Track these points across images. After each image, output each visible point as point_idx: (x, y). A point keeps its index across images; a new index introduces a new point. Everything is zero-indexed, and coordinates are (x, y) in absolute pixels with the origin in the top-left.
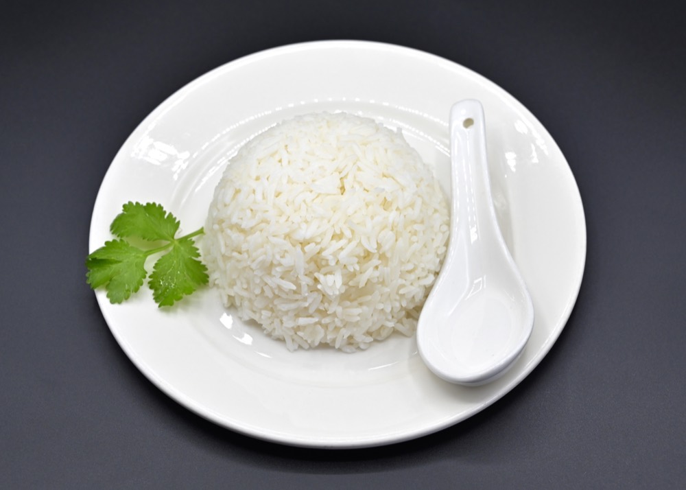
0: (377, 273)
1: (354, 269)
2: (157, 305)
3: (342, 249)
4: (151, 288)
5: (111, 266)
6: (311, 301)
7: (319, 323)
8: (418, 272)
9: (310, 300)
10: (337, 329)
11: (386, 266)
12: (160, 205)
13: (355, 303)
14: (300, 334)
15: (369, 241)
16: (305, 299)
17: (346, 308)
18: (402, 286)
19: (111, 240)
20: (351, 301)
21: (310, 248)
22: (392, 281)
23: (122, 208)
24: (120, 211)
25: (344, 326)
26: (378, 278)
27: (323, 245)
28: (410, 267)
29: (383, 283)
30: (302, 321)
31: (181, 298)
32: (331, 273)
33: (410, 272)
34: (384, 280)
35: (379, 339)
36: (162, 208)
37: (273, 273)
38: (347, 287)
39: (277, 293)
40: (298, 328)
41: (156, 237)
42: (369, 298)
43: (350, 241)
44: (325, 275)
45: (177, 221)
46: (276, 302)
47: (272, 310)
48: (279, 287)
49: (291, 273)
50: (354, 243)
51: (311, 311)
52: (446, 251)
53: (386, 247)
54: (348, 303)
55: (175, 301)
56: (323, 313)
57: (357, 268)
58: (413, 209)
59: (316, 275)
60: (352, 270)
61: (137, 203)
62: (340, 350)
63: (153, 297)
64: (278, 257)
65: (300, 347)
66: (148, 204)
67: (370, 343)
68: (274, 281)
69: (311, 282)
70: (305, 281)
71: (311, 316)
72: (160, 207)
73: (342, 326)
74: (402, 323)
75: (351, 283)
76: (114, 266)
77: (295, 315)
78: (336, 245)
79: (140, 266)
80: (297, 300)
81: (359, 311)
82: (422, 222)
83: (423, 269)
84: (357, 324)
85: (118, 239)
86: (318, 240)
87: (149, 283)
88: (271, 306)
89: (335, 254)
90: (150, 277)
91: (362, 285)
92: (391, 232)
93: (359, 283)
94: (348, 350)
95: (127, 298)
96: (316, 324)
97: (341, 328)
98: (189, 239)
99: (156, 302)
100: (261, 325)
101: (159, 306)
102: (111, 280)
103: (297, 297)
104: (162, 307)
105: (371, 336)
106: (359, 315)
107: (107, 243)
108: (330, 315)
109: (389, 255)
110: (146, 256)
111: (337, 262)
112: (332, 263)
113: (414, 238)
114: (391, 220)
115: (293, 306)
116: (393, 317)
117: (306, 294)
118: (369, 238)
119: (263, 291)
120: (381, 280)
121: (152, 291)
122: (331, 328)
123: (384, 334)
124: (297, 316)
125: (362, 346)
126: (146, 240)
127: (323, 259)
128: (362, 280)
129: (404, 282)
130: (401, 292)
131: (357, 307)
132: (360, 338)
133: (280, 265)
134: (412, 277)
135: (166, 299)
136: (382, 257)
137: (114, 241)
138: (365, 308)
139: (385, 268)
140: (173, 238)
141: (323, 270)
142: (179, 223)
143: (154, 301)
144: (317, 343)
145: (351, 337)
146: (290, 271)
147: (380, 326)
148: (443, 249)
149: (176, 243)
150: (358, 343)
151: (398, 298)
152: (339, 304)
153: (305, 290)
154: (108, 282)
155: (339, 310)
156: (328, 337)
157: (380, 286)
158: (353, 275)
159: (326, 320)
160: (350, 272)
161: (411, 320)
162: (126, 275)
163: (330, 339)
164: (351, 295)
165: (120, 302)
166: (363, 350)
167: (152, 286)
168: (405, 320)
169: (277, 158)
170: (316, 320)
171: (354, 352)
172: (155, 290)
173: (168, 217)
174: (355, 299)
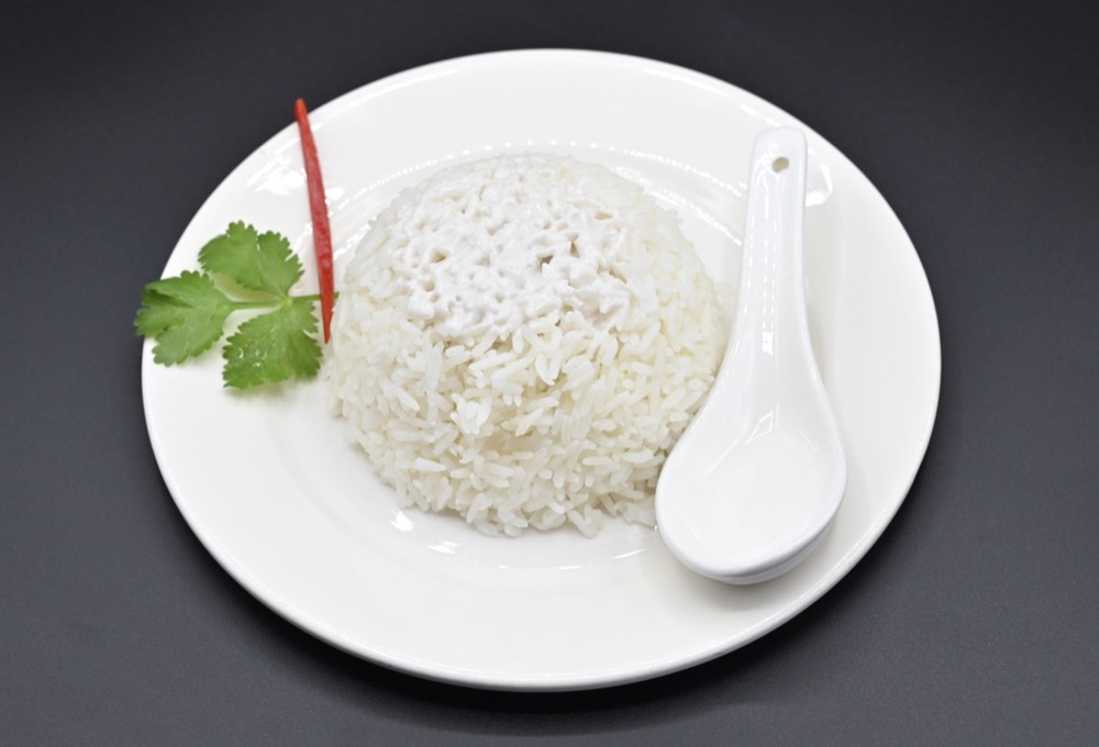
0: (549, 421)
1: (513, 402)
2: (224, 382)
3: (502, 366)
4: (225, 356)
5: (174, 308)
6: (440, 435)
7: (446, 474)
8: (623, 439)
9: (437, 434)
10: (472, 490)
11: (568, 413)
12: (285, 239)
13: (507, 458)
14: (417, 483)
15: (548, 366)
16: (431, 430)
17: (493, 461)
18: (593, 453)
19: (192, 271)
20: (501, 453)
21: (457, 353)
22: (572, 440)
23: (227, 227)
24: (223, 230)
25: (485, 491)
26: (551, 428)
27: (475, 353)
28: (610, 426)
29: (557, 439)
30: (422, 464)
31: (261, 383)
32: (476, 399)
33: (608, 434)
34: (560, 434)
35: (539, 527)
36: (288, 244)
37: (394, 376)
38: (498, 429)
39: (393, 409)
40: (416, 475)
41: (259, 284)
42: (528, 455)
43: (520, 357)
44: (468, 400)
45: (301, 269)
46: (391, 424)
47: (385, 434)
48: (398, 402)
49: (418, 384)
50: (524, 362)
51: (438, 451)
52: (689, 422)
53: (572, 384)
54: (494, 455)
55: (250, 384)
56: (455, 460)
57: (518, 402)
58: (641, 338)
59: (455, 396)
60: (509, 403)
61: (251, 227)
62: (473, 526)
63: (223, 370)
64: (405, 353)
65: (416, 505)
66: (269, 233)
67: (524, 529)
68: (392, 389)
69: (446, 406)
70: (435, 401)
71: (437, 460)
72: (286, 242)
73: (480, 489)
74: (582, 514)
75: (505, 425)
76: (179, 311)
77: (416, 452)
78: (495, 357)
79: (219, 321)
80: (420, 429)
81: (510, 472)
82: (651, 362)
83: (633, 437)
84: (504, 492)
85: (201, 272)
86: (471, 343)
87: (225, 348)
88: (384, 428)
89: (488, 372)
90: (229, 339)
91: (521, 431)
92: (589, 362)
93: (516, 427)
94: (485, 531)
95: (180, 362)
96: (443, 474)
97: (479, 492)
98: (309, 302)
99: (225, 378)
100: (367, 455)
101: (225, 386)
102: (166, 329)
103: (420, 423)
104: (229, 388)
105: (528, 519)
106: (510, 479)
107: (185, 273)
108: (464, 466)
109: (575, 397)
110: (232, 310)
111: (489, 387)
112: (481, 384)
113: (628, 383)
114: (593, 345)
115: (413, 436)
116: (568, 498)
117: (434, 423)
118: (549, 361)
119: (376, 402)
120: (554, 433)
121: (225, 362)
122: (463, 487)
123: (548, 521)
124: (418, 454)
125: (508, 530)
126: (241, 286)
127: (470, 375)
128: (522, 425)
129: (593, 447)
130: (587, 461)
131: (509, 466)
132: (505, 515)
133: (406, 366)
134: (611, 443)
135: (240, 378)
136: (566, 397)
137: (196, 273)
138: (519, 469)
139: (566, 417)
140: (286, 293)
141: (468, 392)
142: (302, 272)
143: (222, 376)
144: (440, 506)
145: (492, 511)
146: (418, 380)
147: (542, 506)
148: (682, 417)
149: (289, 302)
150: (503, 525)
151: (579, 469)
152: (481, 453)
153: (432, 415)
154: (162, 331)
155: (479, 461)
156: (457, 502)
157: (550, 442)
158: (511, 412)
159: (457, 474)
160: (506, 406)
161: (599, 512)
162: (191, 328)
163: (460, 505)
164: (503, 444)
165: (168, 364)
166: (510, 537)
167: (227, 353)
168: (588, 509)
169: (461, 203)
170: (441, 467)
171: (494, 537)
172: (230, 362)
173: (291, 260)
174: (510, 453)
